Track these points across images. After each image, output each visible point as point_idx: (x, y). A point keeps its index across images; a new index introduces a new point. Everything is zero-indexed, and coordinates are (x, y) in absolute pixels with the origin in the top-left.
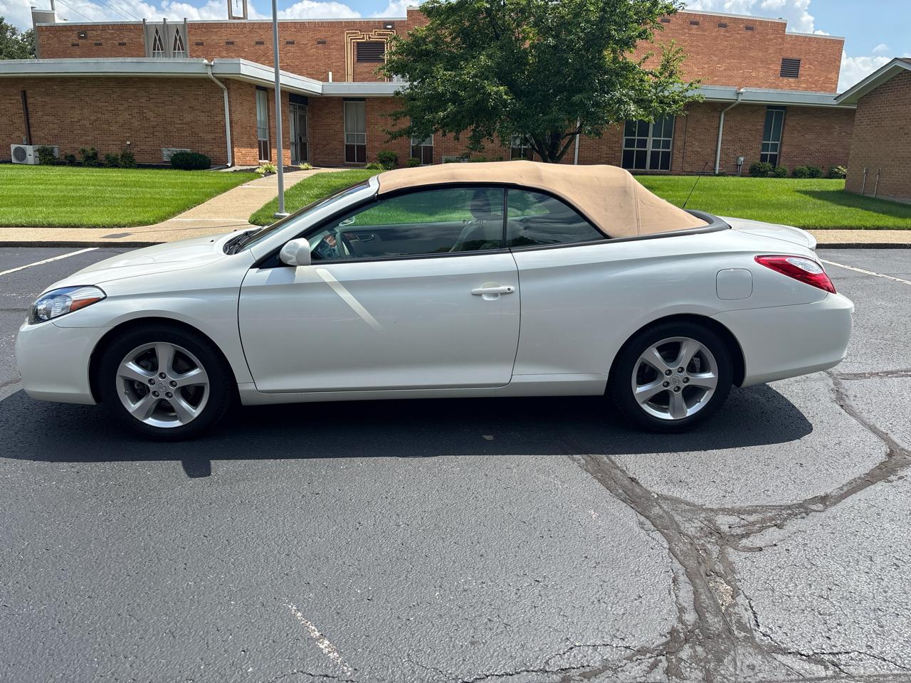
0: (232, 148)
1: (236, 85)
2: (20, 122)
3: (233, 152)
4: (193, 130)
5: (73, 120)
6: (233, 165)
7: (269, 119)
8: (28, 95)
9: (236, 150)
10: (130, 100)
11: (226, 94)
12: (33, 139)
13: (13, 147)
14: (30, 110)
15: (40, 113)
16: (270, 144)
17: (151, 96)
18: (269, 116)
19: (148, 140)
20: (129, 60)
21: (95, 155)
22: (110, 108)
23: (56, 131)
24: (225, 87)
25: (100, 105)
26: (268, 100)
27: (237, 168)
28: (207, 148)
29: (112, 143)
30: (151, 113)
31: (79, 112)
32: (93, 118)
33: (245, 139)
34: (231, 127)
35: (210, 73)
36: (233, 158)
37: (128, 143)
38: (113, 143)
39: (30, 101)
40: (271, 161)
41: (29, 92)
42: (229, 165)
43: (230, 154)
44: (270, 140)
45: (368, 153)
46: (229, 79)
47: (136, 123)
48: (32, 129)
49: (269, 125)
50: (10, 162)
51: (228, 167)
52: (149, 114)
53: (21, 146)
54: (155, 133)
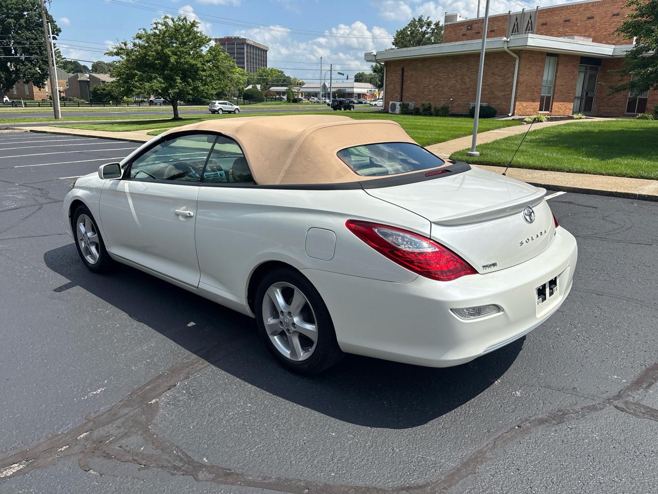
0: (515, 102)
1: (528, 54)
2: (398, 87)
3: (515, 105)
4: (492, 90)
5: (424, 85)
6: (513, 115)
7: (556, 79)
8: (405, 70)
9: (517, 103)
10: (457, 71)
11: (517, 62)
12: (403, 98)
13: (391, 103)
14: (404, 79)
15: (408, 82)
16: (553, 98)
17: (470, 67)
18: (556, 76)
19: (463, 97)
20: (458, 43)
21: (430, 108)
22: (445, 77)
23: (415, 93)
24: (517, 57)
25: (440, 75)
26: (558, 64)
27: (516, 117)
28: (498, 102)
29: (442, 100)
30: (468, 79)
31: (428, 80)
32: (435, 84)
33: (528, 95)
34: (517, 86)
35: (506, 47)
36: (514, 110)
37: (451, 99)
38: (444, 100)
39: (405, 74)
40: (551, 112)
41: (406, 68)
42: (510, 115)
43: (512, 107)
44: (553, 96)
45: (648, 105)
46: (521, 50)
47: (458, 86)
48: (403, 92)
49: (555, 84)
50: (387, 112)
51: (509, 116)
52: (467, 80)
53: (395, 102)
54: (468, 93)
